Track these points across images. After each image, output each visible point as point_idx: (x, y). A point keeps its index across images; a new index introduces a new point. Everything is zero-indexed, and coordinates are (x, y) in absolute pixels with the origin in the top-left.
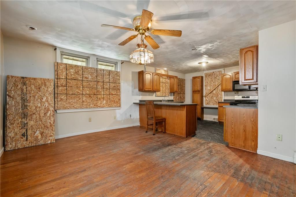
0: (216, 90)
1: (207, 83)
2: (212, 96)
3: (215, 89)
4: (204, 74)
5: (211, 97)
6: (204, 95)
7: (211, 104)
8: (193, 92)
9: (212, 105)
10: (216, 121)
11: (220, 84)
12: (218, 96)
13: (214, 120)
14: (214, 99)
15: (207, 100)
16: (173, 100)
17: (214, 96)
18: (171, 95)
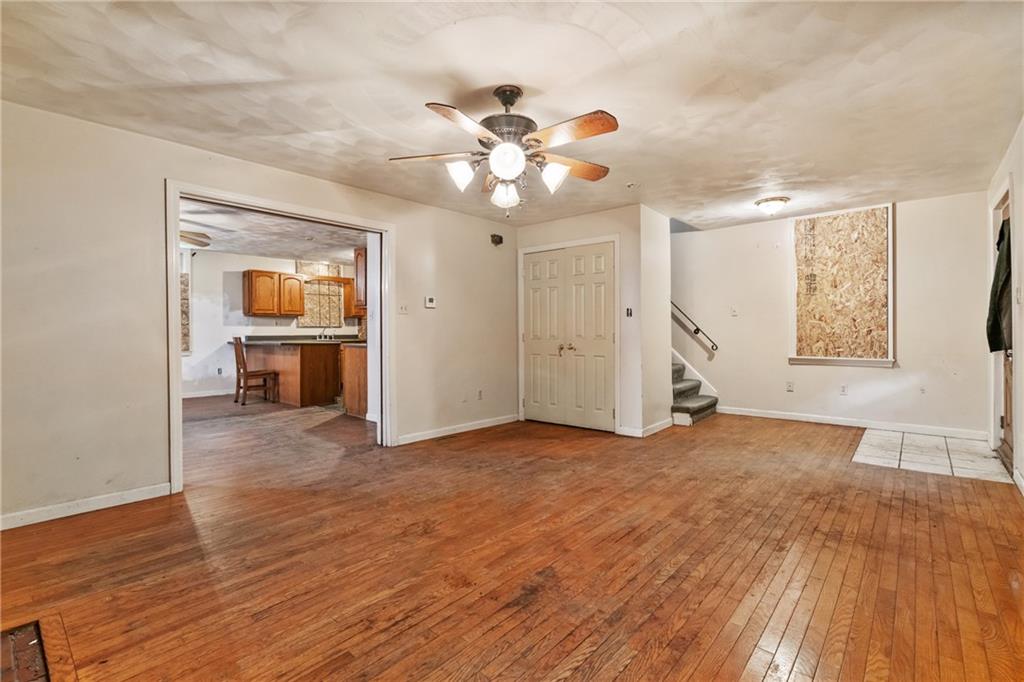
16: (357, 335)
18: (348, 324)
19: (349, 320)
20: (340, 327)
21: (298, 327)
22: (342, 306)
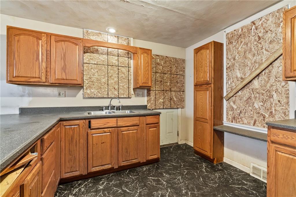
0: (263, 77)
1: (234, 59)
2: (250, 98)
3: (258, 75)
4: (225, 37)
5: (245, 99)
6: (225, 94)
7: (246, 122)
8: (195, 85)
9: (249, 123)
10: (261, 179)
11: (277, 55)
12: (271, 97)
13: (254, 173)
14: (256, 105)
15: (233, 108)
16: (146, 106)
17: (255, 98)
18: (137, 95)
19: (139, 91)
20: (129, 98)
21: (84, 98)
22: (132, 77)
